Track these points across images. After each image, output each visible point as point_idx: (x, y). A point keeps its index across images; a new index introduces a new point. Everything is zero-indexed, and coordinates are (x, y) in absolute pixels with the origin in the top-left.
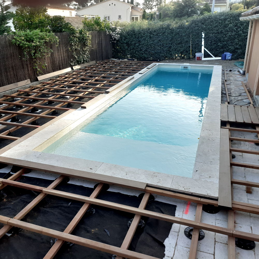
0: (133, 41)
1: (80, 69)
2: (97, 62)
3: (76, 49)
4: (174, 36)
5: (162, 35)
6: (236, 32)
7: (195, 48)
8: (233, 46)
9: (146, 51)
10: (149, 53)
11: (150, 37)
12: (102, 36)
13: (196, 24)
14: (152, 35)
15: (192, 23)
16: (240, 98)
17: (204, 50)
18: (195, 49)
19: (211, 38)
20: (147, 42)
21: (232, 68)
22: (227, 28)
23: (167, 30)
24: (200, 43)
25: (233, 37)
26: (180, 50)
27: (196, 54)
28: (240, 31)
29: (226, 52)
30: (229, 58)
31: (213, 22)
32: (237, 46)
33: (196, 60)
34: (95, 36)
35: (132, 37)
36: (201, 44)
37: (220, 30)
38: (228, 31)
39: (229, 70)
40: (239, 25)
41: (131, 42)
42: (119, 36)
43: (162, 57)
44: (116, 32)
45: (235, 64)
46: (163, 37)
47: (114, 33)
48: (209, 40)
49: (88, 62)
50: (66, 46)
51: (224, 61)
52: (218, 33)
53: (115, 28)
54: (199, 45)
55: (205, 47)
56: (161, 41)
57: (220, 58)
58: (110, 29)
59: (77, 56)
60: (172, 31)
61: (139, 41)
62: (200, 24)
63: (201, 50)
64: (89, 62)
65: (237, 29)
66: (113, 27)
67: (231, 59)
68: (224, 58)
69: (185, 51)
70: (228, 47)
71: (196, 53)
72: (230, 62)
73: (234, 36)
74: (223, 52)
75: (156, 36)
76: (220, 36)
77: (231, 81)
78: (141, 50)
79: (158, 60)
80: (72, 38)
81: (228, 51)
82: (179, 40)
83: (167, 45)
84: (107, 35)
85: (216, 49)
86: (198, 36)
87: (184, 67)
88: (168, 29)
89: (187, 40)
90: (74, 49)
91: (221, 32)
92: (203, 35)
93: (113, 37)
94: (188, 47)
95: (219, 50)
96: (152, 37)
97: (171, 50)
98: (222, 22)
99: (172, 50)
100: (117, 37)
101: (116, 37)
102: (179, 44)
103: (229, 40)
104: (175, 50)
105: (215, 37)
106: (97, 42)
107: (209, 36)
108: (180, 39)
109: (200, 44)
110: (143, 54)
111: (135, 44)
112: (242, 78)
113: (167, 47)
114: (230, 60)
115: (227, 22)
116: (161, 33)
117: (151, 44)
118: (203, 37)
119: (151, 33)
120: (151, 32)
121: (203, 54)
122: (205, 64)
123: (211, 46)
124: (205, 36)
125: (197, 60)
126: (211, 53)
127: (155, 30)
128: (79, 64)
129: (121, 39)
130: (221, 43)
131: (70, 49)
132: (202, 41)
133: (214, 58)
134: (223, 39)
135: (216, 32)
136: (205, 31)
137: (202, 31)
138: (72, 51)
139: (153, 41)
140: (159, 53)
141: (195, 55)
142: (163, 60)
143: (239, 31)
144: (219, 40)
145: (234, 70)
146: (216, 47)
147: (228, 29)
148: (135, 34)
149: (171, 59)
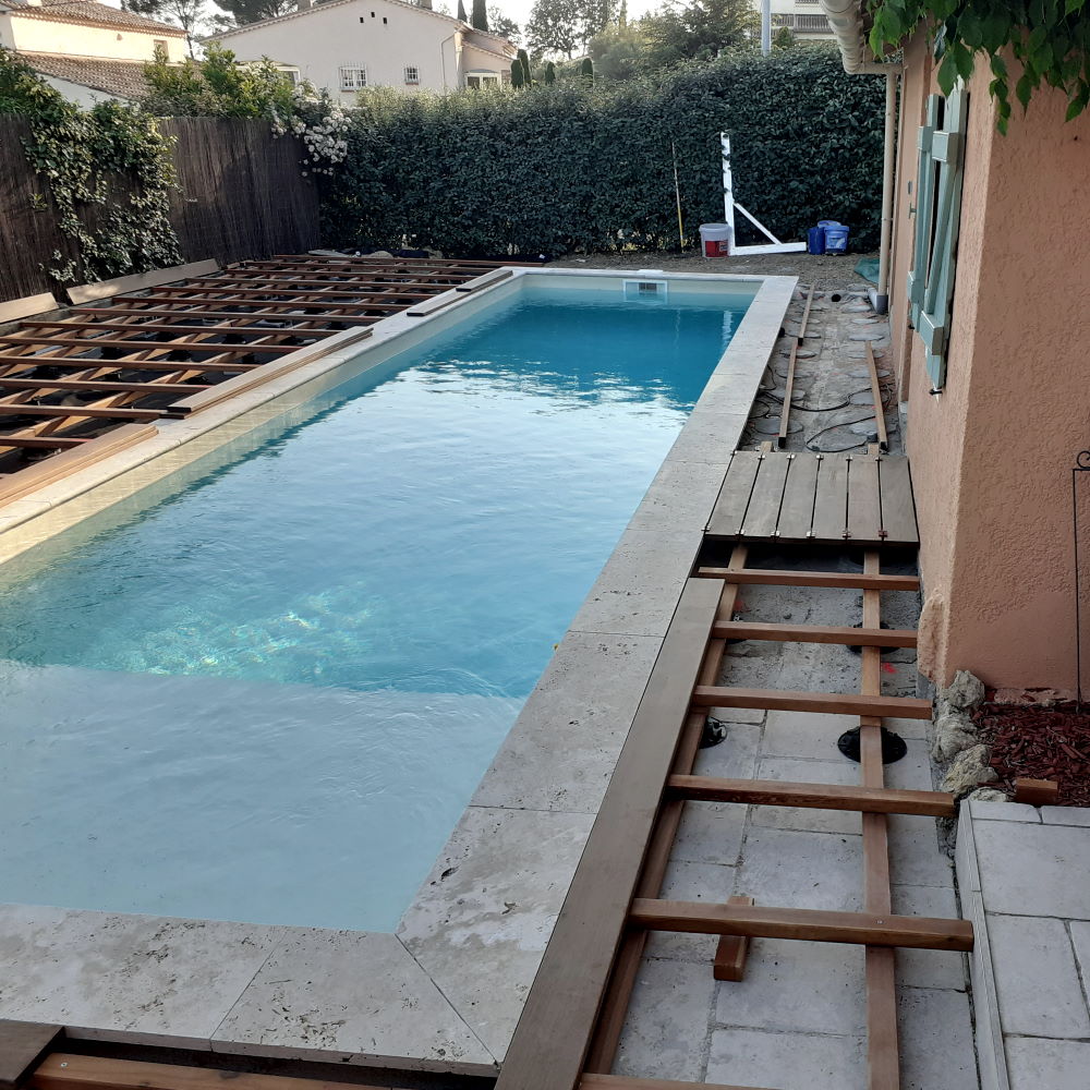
0: (417, 169)
1: (115, 300)
2: (229, 267)
3: (79, 204)
4: (598, 147)
5: (545, 142)
6: (859, 133)
7: (697, 203)
8: (853, 191)
9: (482, 216)
10: (495, 223)
11: (492, 153)
12: (250, 141)
13: (690, 97)
14: (500, 144)
15: (676, 93)
16: (840, 417)
17: (735, 210)
18: (697, 205)
19: (758, 158)
20: (480, 173)
21: (844, 285)
22: (819, 114)
23: (567, 120)
24: (714, 179)
25: (847, 155)
26: (634, 212)
27: (703, 229)
28: (876, 129)
29: (825, 219)
30: (839, 245)
31: (761, 89)
32: (865, 192)
33: (704, 256)
34: (206, 139)
35: (410, 149)
36: (719, 185)
37: (794, 123)
38: (826, 130)
39: (830, 294)
40: (867, 104)
41: (408, 173)
42: (343, 144)
43: (555, 241)
44: (329, 127)
45: (860, 269)
46: (552, 151)
47: (321, 133)
48: (749, 166)
49: (169, 266)
50: (12, 183)
51: (820, 257)
52: (786, 136)
53: (322, 106)
54: (711, 188)
55: (737, 200)
56: (544, 172)
57: (802, 246)
58: (297, 112)
59: (91, 233)
60: (588, 124)
61: (446, 170)
62: (707, 96)
63: (720, 211)
64: (174, 265)
65: (861, 121)
66: (309, 103)
67: (848, 250)
68: (818, 247)
69: (653, 217)
70: (831, 199)
71: (702, 223)
72: (841, 259)
73: (852, 149)
74: (814, 219)
75: (519, 148)
76: (794, 150)
77: (826, 344)
78: (456, 210)
79: (541, 256)
80: (45, 143)
81: (832, 217)
82: (623, 166)
83: (573, 189)
84: (275, 136)
85: (785, 208)
86: (704, 149)
87: (641, 284)
88: (571, 117)
89: (658, 165)
90: (65, 198)
91: (800, 133)
92: (726, 143)
93: (316, 151)
94: (665, 197)
95: (797, 211)
96: (503, 153)
97: (592, 211)
98: (797, 88)
99: (599, 211)
100: (336, 149)
101: (326, 150)
102: (626, 184)
103: (833, 170)
104: (612, 212)
105: (773, 156)
106: (217, 169)
107: (751, 148)
108: (631, 163)
109: (716, 182)
110: (466, 228)
111: (426, 181)
112: (876, 327)
113: (574, 194)
114: (841, 253)
115: (818, 91)
116: (540, 133)
117: (502, 181)
118: (727, 152)
119: (494, 132)
120: (494, 127)
121: (730, 228)
122: (740, 273)
123: (763, 192)
124: (734, 149)
125: (708, 254)
126: (766, 226)
127: (511, 121)
128: (106, 276)
129: (359, 161)
130: (801, 182)
131: (36, 198)
132: (723, 172)
133: (778, 247)
134: (807, 164)
135: (778, 132)
136: (732, 125)
137: (721, 129)
138: (59, 214)
139: (509, 168)
140: (541, 226)
141: (698, 234)
142: (562, 254)
143: (869, 131)
144: (791, 166)
145: (851, 293)
146: (783, 197)
147: (825, 121)
148: (421, 139)
149: (599, 251)
